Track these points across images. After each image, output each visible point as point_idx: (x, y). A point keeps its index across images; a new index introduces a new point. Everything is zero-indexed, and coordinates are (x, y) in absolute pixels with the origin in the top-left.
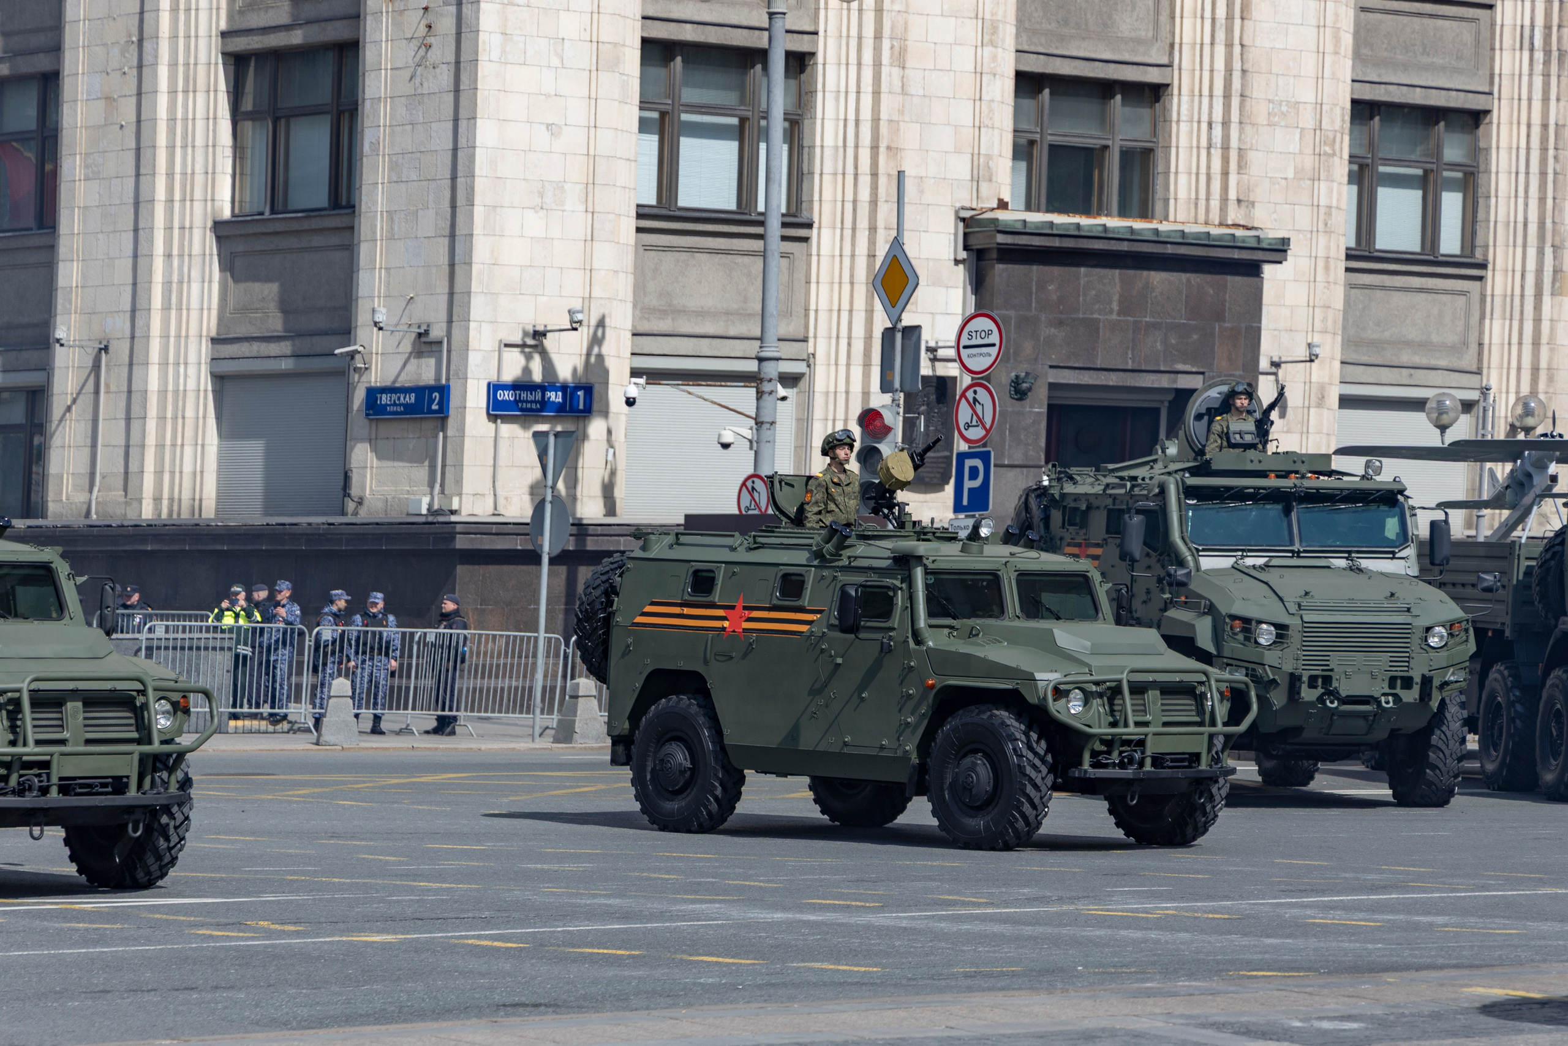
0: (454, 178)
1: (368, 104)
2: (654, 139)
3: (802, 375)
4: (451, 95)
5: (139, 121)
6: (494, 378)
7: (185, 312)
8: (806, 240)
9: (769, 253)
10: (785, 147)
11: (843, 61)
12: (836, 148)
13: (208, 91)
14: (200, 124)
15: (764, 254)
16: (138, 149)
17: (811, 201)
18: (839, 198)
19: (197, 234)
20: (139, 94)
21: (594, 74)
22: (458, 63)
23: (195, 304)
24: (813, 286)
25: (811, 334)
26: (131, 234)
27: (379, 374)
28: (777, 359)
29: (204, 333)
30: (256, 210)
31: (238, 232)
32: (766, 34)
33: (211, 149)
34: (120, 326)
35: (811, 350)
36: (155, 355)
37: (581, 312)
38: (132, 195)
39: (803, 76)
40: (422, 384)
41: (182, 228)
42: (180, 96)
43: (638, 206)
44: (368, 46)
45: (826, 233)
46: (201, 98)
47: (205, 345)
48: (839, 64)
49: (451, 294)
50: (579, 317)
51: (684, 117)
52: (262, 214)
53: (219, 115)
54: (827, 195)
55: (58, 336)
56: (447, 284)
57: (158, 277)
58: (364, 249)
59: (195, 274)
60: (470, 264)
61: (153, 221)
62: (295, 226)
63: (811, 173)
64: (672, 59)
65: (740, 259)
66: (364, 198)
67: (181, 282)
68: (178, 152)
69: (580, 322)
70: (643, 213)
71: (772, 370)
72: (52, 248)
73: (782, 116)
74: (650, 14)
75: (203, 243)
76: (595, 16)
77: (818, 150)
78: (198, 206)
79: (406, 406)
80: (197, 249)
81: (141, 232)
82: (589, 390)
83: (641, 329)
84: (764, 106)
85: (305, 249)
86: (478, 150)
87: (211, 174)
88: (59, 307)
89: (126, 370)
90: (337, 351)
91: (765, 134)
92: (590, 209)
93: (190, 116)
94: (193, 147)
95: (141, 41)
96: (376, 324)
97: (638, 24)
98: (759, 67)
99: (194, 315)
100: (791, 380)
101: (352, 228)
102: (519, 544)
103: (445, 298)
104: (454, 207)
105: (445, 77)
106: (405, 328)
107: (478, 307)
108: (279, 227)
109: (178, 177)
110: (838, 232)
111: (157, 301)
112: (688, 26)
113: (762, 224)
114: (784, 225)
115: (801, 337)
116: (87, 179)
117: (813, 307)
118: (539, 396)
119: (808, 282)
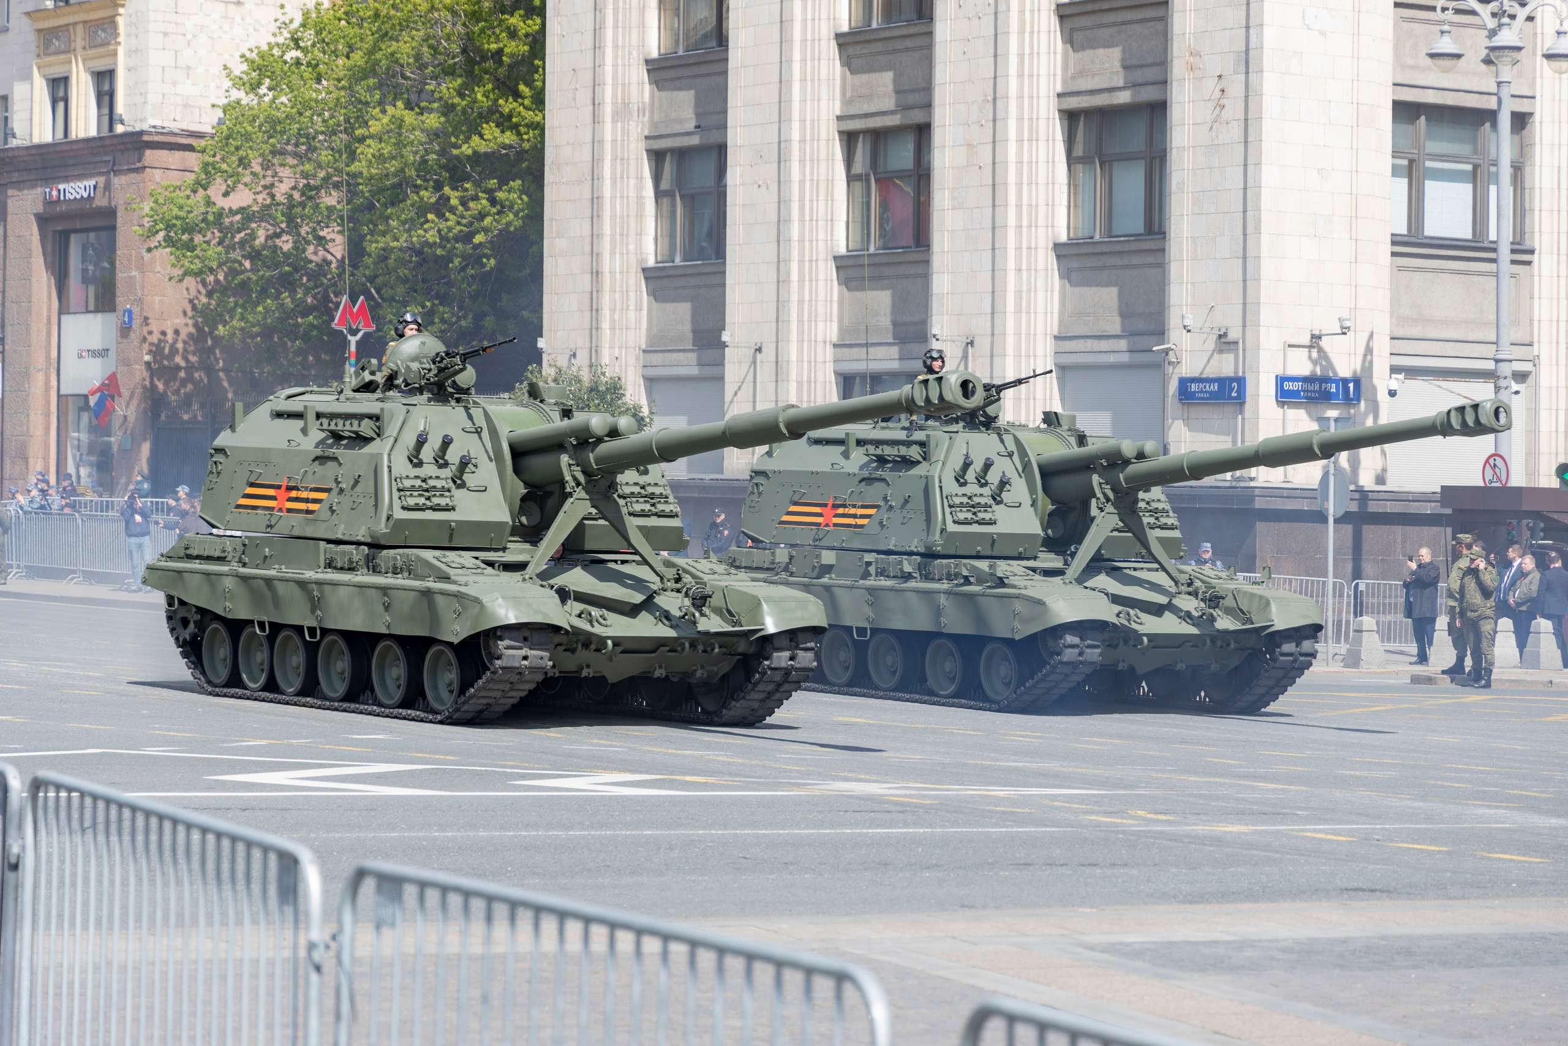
0: (1245, 212)
1: (1174, 152)
2: (1406, 181)
3: (1530, 372)
4: (1242, 146)
5: (994, 163)
6: (1280, 372)
7: (1033, 315)
8: (1529, 263)
9: (1501, 275)
10: (1512, 189)
11: (1557, 120)
12: (1553, 189)
13: (1048, 140)
14: (1042, 166)
15: (1497, 275)
16: (994, 185)
17: (1533, 232)
18: (1556, 230)
19: (1041, 253)
20: (994, 142)
21: (1355, 128)
22: (1246, 120)
23: (1040, 308)
24: (1536, 301)
25: (1536, 340)
26: (990, 252)
27: (1189, 367)
28: (1511, 361)
29: (1049, 332)
30: (1087, 235)
31: (1074, 252)
32: (1494, 99)
33: (1050, 186)
34: (981, 326)
35: (1536, 353)
36: (1010, 349)
37: (1349, 320)
38: (990, 221)
39: (1524, 132)
40: (1223, 375)
41: (1029, 248)
42: (1026, 143)
43: (1393, 235)
44: (1174, 106)
45: (1545, 258)
46: (1042, 145)
47: (1050, 343)
48: (1553, 122)
49: (1245, 304)
50: (1347, 324)
51: (1428, 164)
52: (1092, 238)
53: (1057, 159)
54: (1546, 228)
55: (934, 332)
56: (1241, 296)
57: (1011, 287)
58: (1174, 268)
59: (1040, 285)
60: (1259, 280)
61: (1006, 242)
62: (1118, 248)
63: (1532, 210)
64: (1418, 117)
65: (1476, 278)
66: (1173, 227)
67: (1029, 291)
68: (1025, 187)
69: (1348, 328)
70: (1396, 240)
71: (1505, 369)
72: (927, 262)
73: (1509, 164)
74: (1400, 81)
75: (1047, 261)
76: (1355, 83)
77: (1537, 191)
78: (1041, 231)
79: (1210, 393)
80: (1041, 265)
81: (997, 251)
82: (1357, 382)
83: (1397, 335)
84: (1493, 155)
85: (1127, 267)
86: (1263, 190)
87: (1051, 206)
88: (934, 310)
89: (988, 360)
90: (1155, 349)
91: (1496, 179)
92: (1354, 237)
93: (1034, 160)
94: (1037, 184)
95: (995, 100)
96: (1185, 327)
97: (1390, 89)
98: (1488, 125)
99: (1040, 317)
100: (1521, 377)
101: (1164, 250)
102: (1304, 505)
103: (1241, 307)
104: (1245, 235)
105: (1236, 131)
106: (1208, 330)
107: (1266, 315)
108: (1105, 249)
109: (1025, 208)
110: (1555, 257)
111: (1011, 306)
112: (1430, 91)
113: (1494, 250)
114: (1513, 251)
115: (1527, 342)
116: (954, 208)
117: (1536, 318)
118: (1317, 387)
119: (1532, 298)
